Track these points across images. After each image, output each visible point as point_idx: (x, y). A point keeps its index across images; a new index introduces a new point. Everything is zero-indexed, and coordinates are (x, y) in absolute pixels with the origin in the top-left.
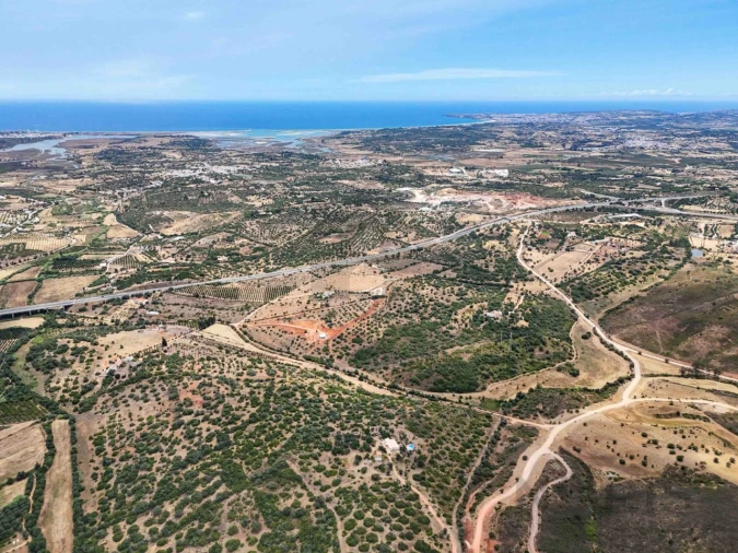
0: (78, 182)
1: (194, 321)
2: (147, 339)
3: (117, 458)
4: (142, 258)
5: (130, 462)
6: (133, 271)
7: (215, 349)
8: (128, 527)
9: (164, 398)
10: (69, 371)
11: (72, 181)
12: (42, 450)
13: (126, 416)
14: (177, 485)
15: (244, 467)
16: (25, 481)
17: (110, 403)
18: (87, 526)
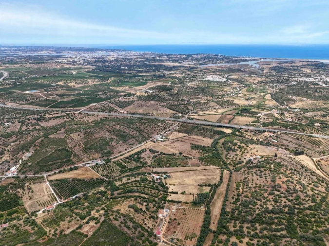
0: (260, 79)
1: (293, 150)
2: (268, 151)
3: (243, 195)
4: (277, 116)
5: (248, 199)
6: (271, 120)
7: (300, 167)
8: (240, 224)
9: (269, 180)
10: (235, 153)
11: (257, 78)
12: (218, 179)
13: (251, 180)
14: (264, 219)
15: (298, 229)
16: (210, 188)
17: (246, 172)
18: (225, 215)
